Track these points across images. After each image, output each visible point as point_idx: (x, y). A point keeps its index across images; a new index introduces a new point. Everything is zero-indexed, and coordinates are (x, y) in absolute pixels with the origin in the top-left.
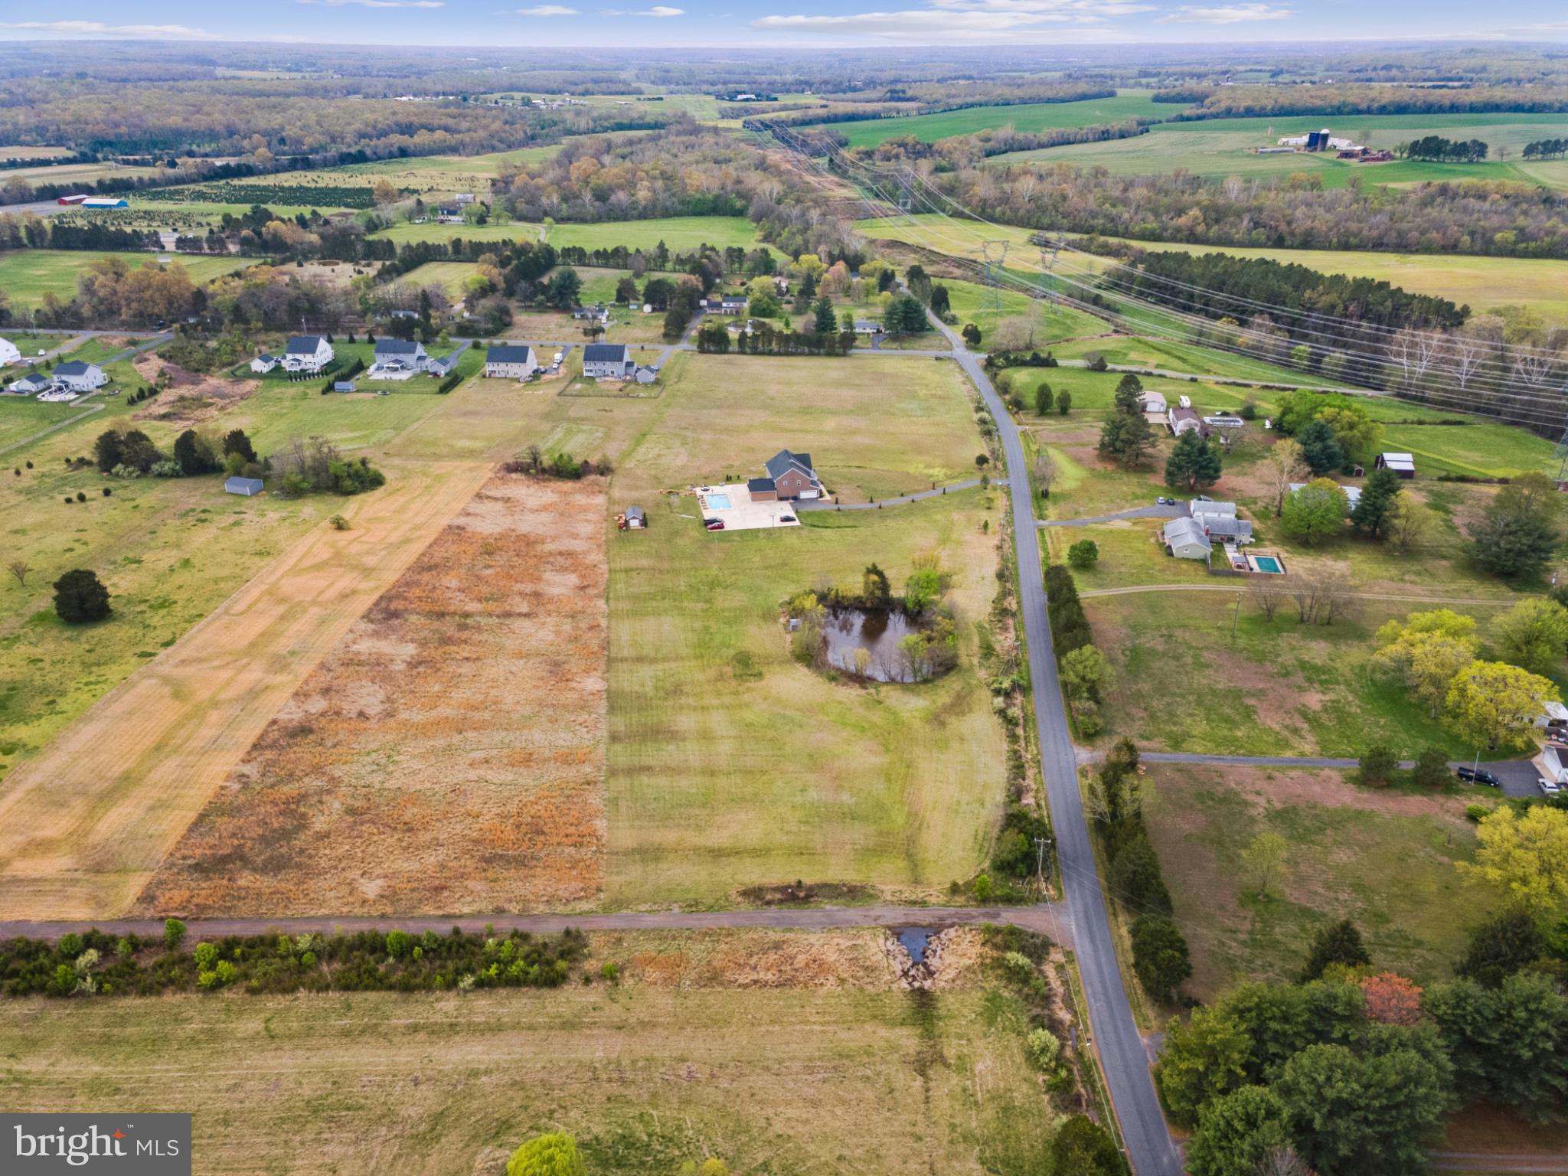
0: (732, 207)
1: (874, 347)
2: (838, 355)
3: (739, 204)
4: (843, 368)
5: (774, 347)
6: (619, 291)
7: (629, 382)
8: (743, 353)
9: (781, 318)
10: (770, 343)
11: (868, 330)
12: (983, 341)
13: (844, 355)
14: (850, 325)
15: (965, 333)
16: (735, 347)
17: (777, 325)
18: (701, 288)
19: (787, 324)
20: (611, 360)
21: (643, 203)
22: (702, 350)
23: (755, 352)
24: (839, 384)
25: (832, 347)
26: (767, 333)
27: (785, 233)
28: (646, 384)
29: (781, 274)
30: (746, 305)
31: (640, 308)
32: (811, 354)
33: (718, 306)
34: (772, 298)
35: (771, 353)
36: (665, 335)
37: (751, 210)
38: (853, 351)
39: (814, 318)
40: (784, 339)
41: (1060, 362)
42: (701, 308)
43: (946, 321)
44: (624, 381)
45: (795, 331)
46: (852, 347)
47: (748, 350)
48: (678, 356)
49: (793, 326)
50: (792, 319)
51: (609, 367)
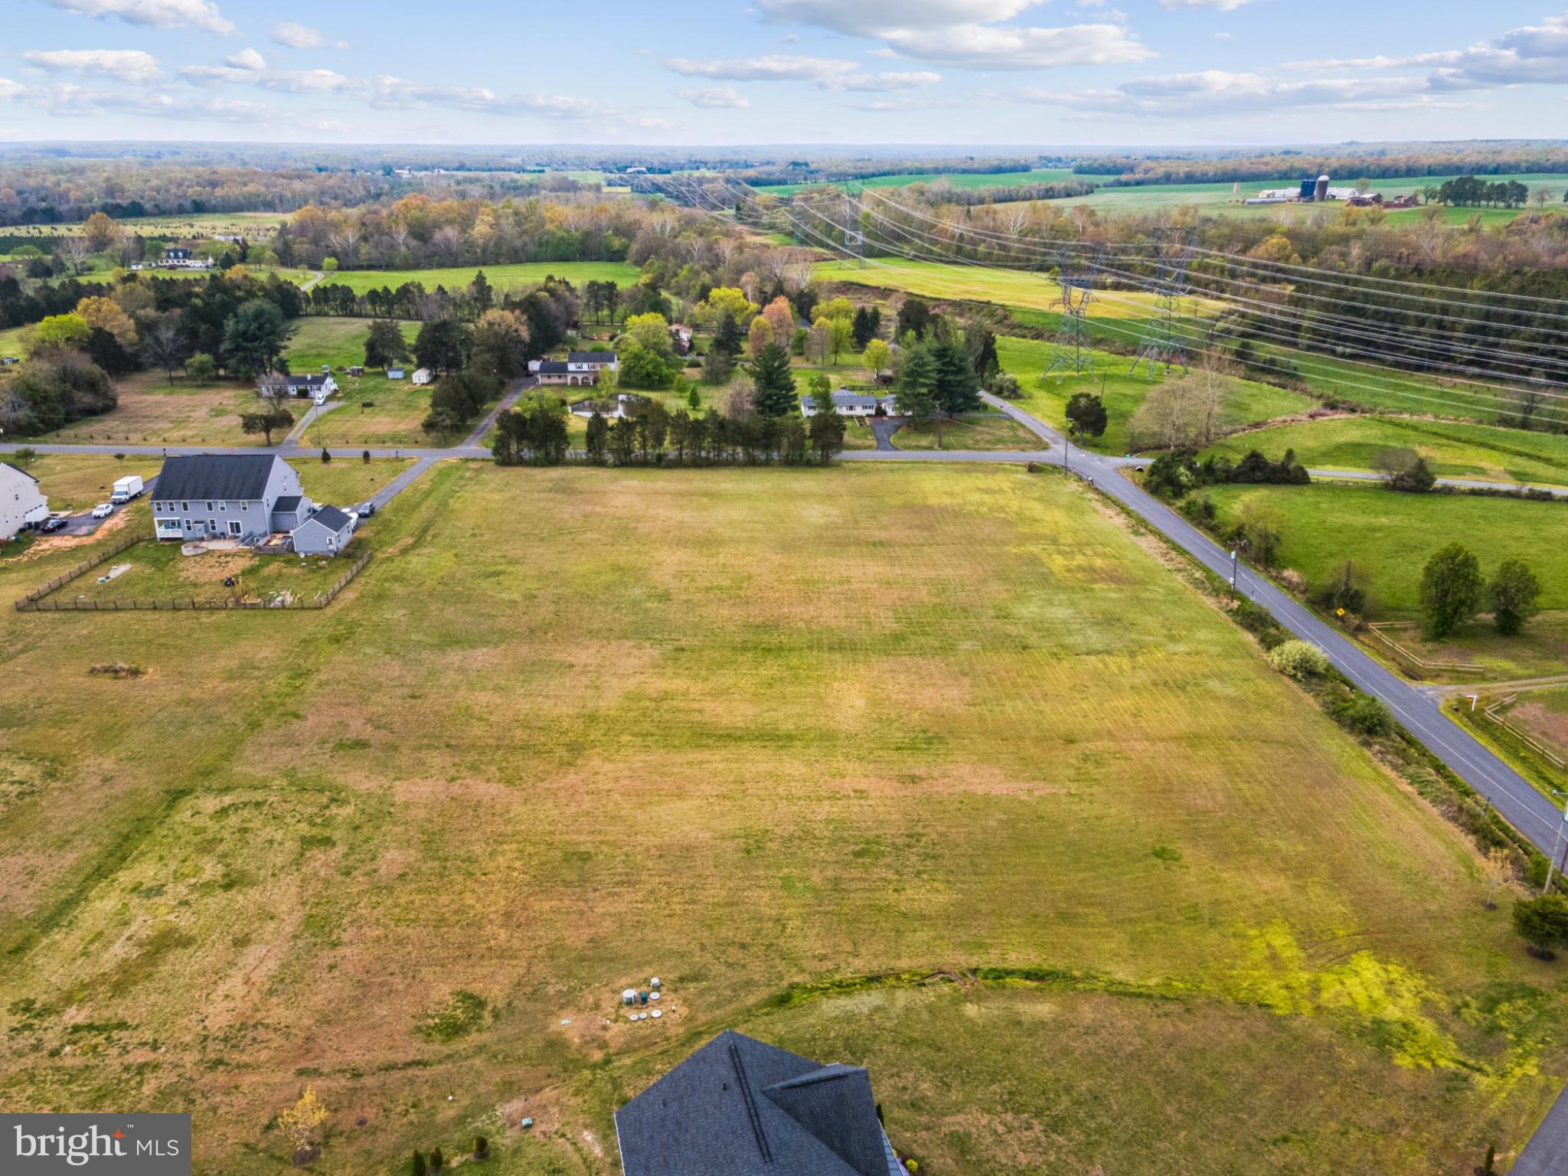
0: (608, 248)
1: (882, 444)
2: (809, 464)
3: (617, 243)
4: (831, 497)
5: (669, 448)
6: (371, 346)
7: (274, 554)
8: (598, 463)
9: (681, 389)
10: (659, 441)
11: (859, 411)
12: (1110, 428)
13: (825, 463)
14: (824, 399)
15: (1072, 411)
16: (577, 450)
17: (673, 403)
18: (525, 333)
19: (694, 401)
20: (228, 494)
21: (481, 241)
22: (505, 459)
23: (626, 461)
24: (836, 541)
25: (798, 445)
26: (649, 418)
27: (684, 273)
28: (314, 561)
29: (680, 321)
30: (614, 367)
31: (408, 376)
32: (752, 463)
33: (562, 369)
34: (663, 354)
35: (661, 463)
36: (429, 426)
37: (634, 247)
38: (845, 454)
39: (750, 385)
40: (691, 431)
41: (1315, 473)
42: (530, 375)
43: (999, 392)
44: (259, 551)
45: (713, 413)
46: (840, 446)
47: (609, 457)
48: (444, 474)
49: (705, 405)
50: (702, 392)
51: (223, 513)
